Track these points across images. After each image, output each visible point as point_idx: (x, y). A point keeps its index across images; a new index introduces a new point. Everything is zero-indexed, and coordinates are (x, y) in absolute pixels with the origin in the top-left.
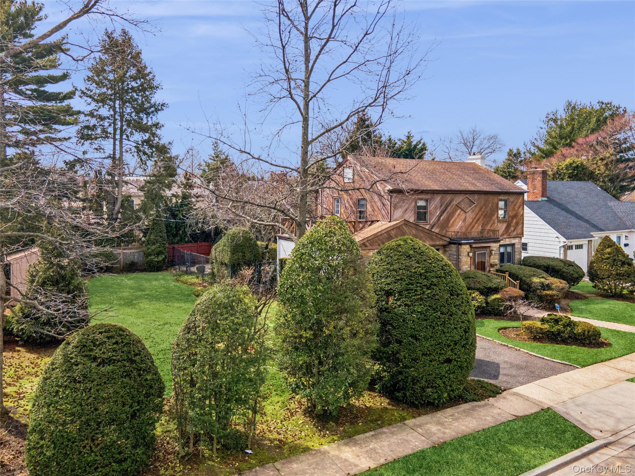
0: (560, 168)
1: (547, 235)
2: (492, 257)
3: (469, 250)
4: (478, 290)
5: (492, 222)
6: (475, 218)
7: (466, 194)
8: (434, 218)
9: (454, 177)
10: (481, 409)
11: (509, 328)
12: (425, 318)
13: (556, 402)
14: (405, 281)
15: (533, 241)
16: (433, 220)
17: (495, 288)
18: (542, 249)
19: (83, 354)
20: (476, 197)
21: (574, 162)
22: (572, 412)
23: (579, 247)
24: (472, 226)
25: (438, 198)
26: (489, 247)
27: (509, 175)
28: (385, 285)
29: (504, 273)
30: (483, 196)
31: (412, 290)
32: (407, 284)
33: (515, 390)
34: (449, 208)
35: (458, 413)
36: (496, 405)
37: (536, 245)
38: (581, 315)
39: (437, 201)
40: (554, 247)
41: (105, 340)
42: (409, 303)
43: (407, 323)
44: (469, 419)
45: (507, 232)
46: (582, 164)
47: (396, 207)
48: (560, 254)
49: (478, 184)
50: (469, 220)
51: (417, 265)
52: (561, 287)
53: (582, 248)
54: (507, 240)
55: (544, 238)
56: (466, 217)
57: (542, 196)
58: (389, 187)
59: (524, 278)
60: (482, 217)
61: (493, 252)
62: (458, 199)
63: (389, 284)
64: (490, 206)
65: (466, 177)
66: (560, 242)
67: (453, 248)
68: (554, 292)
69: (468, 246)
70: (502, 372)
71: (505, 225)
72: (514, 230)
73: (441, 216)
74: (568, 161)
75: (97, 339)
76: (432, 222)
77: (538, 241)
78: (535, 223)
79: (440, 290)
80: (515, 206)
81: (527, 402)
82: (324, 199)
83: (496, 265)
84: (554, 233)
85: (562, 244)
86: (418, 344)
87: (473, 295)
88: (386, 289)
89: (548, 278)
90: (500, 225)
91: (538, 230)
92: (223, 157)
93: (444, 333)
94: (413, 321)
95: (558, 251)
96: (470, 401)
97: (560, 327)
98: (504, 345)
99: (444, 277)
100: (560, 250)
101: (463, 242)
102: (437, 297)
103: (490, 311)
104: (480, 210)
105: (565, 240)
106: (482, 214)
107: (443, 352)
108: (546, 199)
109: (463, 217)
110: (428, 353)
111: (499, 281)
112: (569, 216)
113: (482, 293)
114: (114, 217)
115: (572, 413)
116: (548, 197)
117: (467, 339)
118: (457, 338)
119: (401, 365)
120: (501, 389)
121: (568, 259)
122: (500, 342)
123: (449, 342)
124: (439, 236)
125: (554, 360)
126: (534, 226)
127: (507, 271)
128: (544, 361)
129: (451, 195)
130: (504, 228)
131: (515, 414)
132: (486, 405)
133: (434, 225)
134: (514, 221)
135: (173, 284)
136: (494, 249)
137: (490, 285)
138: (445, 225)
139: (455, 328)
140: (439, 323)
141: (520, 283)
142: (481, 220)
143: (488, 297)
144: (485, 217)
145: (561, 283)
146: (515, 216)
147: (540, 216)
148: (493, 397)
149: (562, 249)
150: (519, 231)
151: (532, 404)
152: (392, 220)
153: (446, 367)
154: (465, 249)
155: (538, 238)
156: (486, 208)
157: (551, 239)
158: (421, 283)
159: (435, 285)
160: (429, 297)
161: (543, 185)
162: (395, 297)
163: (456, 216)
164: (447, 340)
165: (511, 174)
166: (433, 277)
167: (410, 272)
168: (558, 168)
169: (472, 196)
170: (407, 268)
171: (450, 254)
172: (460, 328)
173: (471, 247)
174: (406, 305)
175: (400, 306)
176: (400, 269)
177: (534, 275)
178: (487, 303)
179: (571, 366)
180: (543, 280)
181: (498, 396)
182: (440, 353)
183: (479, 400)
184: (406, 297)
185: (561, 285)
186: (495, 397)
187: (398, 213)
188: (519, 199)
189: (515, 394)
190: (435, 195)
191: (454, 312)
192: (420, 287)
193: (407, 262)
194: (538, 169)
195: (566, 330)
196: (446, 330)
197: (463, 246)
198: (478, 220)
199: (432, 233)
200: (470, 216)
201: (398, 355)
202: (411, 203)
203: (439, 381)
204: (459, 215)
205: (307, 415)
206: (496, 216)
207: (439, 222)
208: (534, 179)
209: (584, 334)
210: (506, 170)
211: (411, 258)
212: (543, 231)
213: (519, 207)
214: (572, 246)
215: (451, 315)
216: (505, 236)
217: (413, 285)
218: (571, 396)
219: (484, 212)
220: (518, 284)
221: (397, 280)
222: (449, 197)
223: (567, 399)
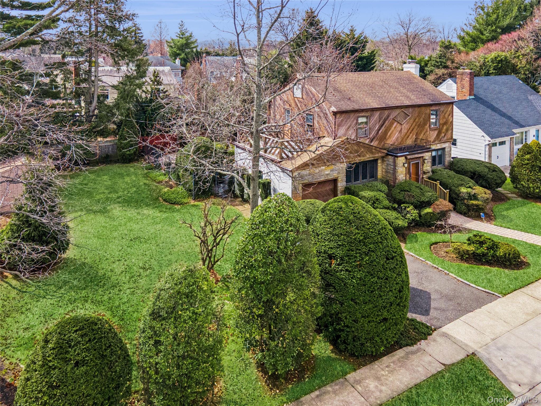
0: (486, 60)
1: (473, 133)
2: (425, 165)
3: (404, 161)
4: (412, 204)
5: (424, 131)
6: (410, 129)
7: (402, 108)
8: (373, 132)
9: (392, 90)
10: (414, 357)
11: (439, 242)
12: (364, 283)
13: (480, 345)
14: (346, 247)
15: (462, 138)
16: (373, 134)
17: (427, 202)
18: (469, 146)
19: (60, 357)
20: (411, 110)
21: (498, 56)
22: (494, 358)
23: (502, 143)
24: (407, 136)
25: (377, 114)
26: (423, 157)
27: (441, 65)
28: (329, 248)
29: (436, 181)
30: (416, 109)
31: (352, 256)
32: (348, 251)
33: (444, 329)
34: (387, 122)
35: (393, 362)
36: (426, 350)
37: (464, 141)
38: (504, 225)
39: (376, 117)
40: (479, 144)
41: (80, 339)
42: (350, 269)
43: (348, 287)
44: (403, 371)
45: (439, 137)
46: (506, 57)
47: (339, 125)
48: (485, 158)
49: (412, 97)
50: (404, 131)
51: (357, 231)
52: (485, 198)
53: (505, 144)
54: (438, 145)
55: (471, 136)
56: (401, 129)
57: (470, 95)
58: (333, 109)
59: (453, 188)
60: (416, 127)
61: (426, 161)
62: (395, 113)
63: (332, 248)
64: (423, 116)
65: (402, 89)
66: (485, 140)
67: (391, 159)
68: (480, 203)
69: (404, 158)
70: (433, 304)
71: (436, 132)
72: (445, 136)
73: (379, 130)
74: (493, 55)
75: (72, 339)
76: (371, 136)
77: (465, 138)
78: (463, 122)
79: (377, 255)
80: (445, 114)
81: (455, 346)
82: (277, 109)
83: (429, 172)
84: (480, 132)
85: (487, 143)
86: (357, 307)
87: (408, 209)
88: (329, 252)
89: (474, 187)
90: (432, 133)
91: (466, 129)
92: (187, 34)
93: (381, 296)
94: (354, 286)
95: (483, 148)
96: (404, 346)
97: (483, 250)
98: (435, 268)
99: (380, 242)
100: (485, 147)
101: (399, 155)
102: (375, 263)
103: (423, 223)
104: (414, 121)
105: (490, 139)
106: (416, 125)
107: (380, 313)
108: (473, 97)
109: (399, 129)
110: (367, 315)
111: (431, 194)
112: (494, 113)
113: (416, 207)
114: (91, 114)
115: (494, 360)
116: (475, 95)
117: (401, 298)
118: (392, 299)
119: (343, 325)
120: (431, 330)
121: (492, 162)
122: (431, 264)
123: (384, 304)
124: (378, 149)
125: (478, 288)
126: (463, 125)
127: (438, 180)
128: (470, 288)
129: (388, 111)
130: (435, 135)
131: (443, 362)
132: (418, 350)
133: (374, 138)
134: (445, 128)
135: (143, 181)
136: (427, 158)
137: (423, 199)
138: (383, 138)
139: (391, 291)
140: (376, 288)
141: (449, 192)
142: (415, 129)
143: (422, 210)
144: (418, 127)
145: (485, 194)
146: (445, 123)
147: (467, 116)
148: (425, 339)
149: (487, 147)
150: (449, 136)
151: (459, 348)
152: (336, 138)
153: (382, 327)
154: (401, 161)
155: (466, 135)
156: (419, 119)
157: (477, 137)
158: (359, 250)
159: (373, 251)
160: (367, 264)
161: (470, 85)
162: (337, 261)
163: (393, 128)
164: (384, 302)
165: (443, 64)
166: (370, 244)
167: (351, 238)
168: (484, 60)
169: (407, 109)
170: (348, 234)
171: (387, 164)
172: (395, 290)
173: (406, 158)
174: (347, 270)
175: (341, 270)
176: (341, 234)
177: (462, 185)
178: (420, 216)
179: (493, 294)
180: (469, 190)
181: (429, 337)
182: (377, 315)
183: (412, 345)
184: (347, 263)
185: (486, 196)
186: (426, 339)
187: (341, 131)
188: (449, 108)
189: (445, 335)
190: (375, 112)
191: (389, 276)
192: (359, 253)
193: (347, 228)
194: (466, 71)
195: (490, 252)
196: (382, 294)
197: (399, 158)
198: (412, 130)
199: (371, 147)
200: (405, 127)
201: (340, 315)
202: (353, 121)
203: (377, 339)
204: (395, 128)
205: (260, 369)
206: (428, 125)
207: (378, 136)
208: (462, 79)
209: (505, 257)
210: (438, 60)
211: (351, 223)
212: (471, 129)
213: (449, 115)
214: (496, 143)
215: (387, 279)
216: (437, 142)
217: (353, 251)
218: (493, 337)
219: (418, 122)
220: (448, 193)
221: (339, 245)
222: (386, 112)
223: (489, 341)
